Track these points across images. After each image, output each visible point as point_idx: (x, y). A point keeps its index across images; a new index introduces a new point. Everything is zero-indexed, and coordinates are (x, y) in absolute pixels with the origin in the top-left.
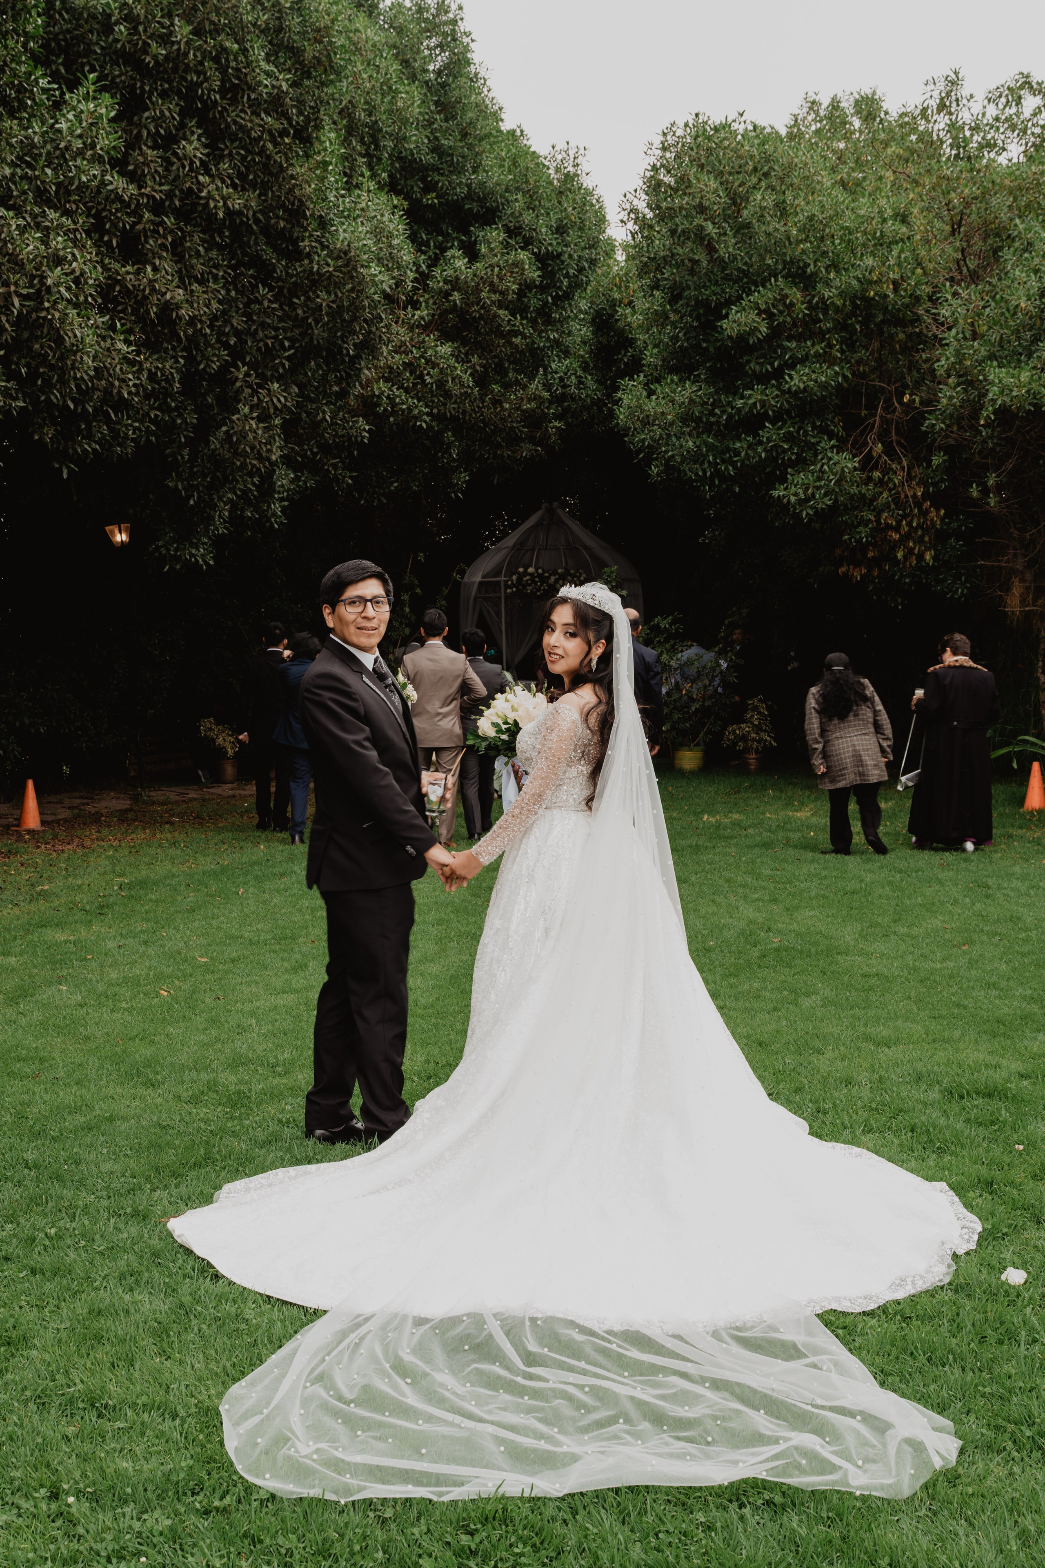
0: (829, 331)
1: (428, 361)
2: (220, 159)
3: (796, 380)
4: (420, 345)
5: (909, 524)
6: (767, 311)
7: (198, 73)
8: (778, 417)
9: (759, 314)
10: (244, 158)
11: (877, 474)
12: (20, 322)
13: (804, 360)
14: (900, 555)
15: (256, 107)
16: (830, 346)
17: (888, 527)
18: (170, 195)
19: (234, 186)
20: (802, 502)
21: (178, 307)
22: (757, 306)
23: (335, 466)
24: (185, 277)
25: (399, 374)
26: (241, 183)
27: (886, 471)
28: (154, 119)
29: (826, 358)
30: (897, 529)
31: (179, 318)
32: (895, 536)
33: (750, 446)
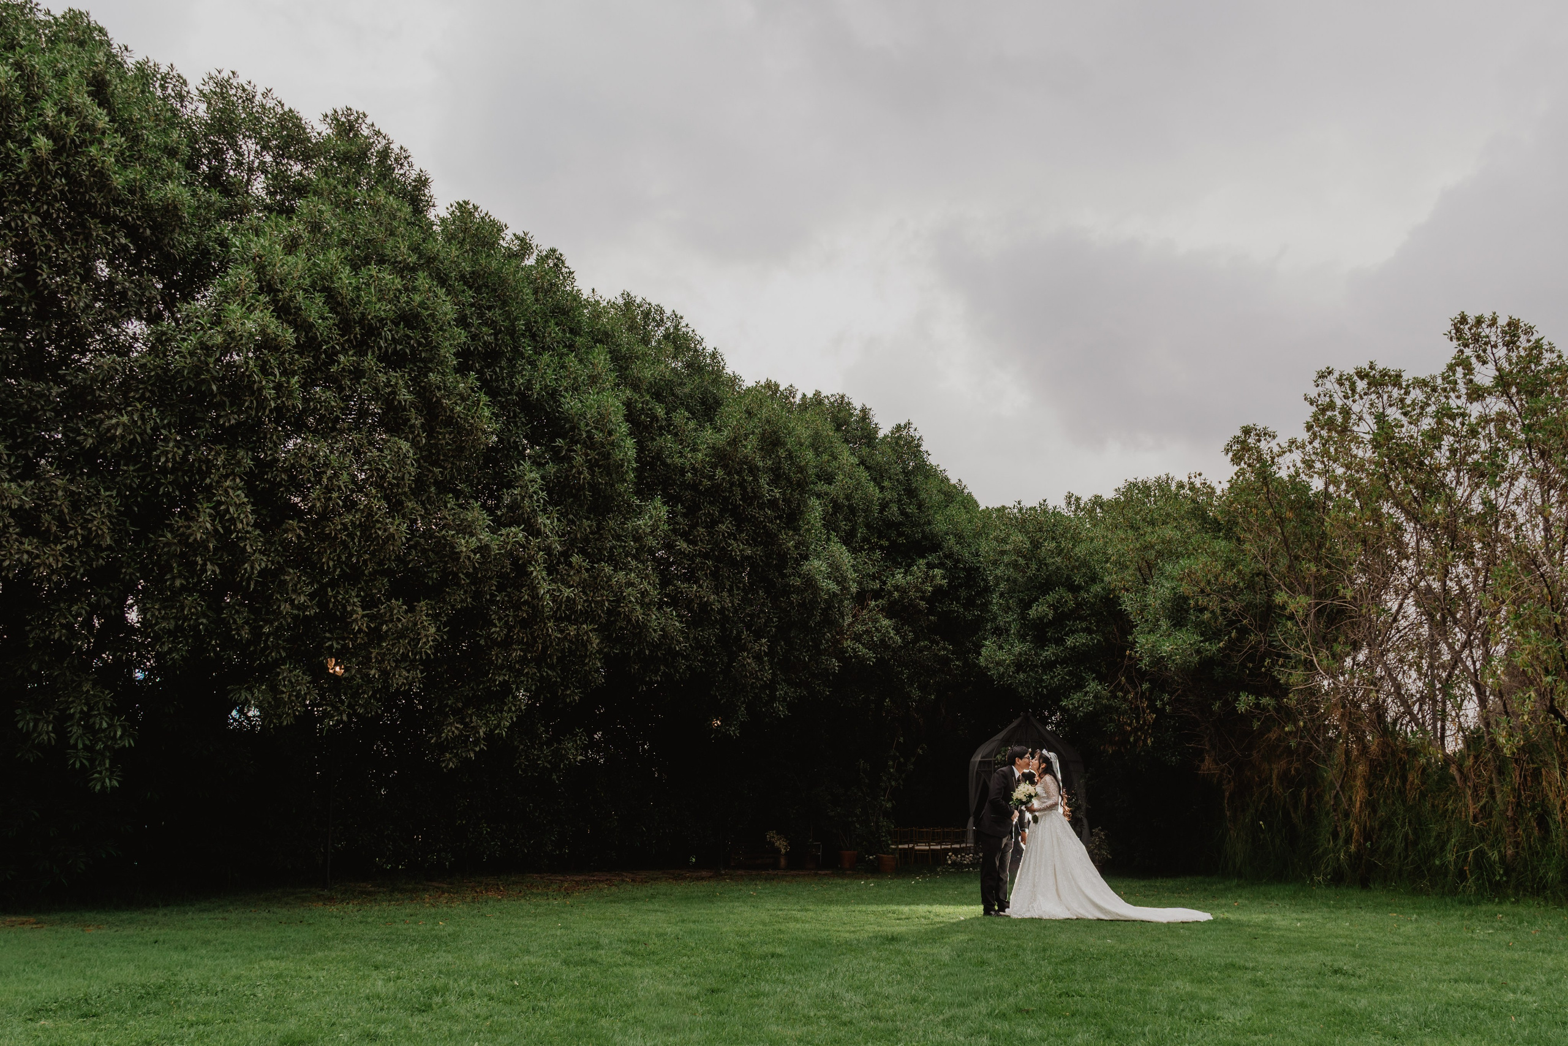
0: (1089, 615)
1: (877, 629)
2: (742, 532)
3: (1069, 642)
4: (876, 621)
5: (1138, 722)
6: (1053, 605)
7: (730, 492)
8: (1064, 662)
9: (1049, 607)
10: (754, 531)
11: (1120, 694)
12: (609, 612)
13: (1077, 631)
14: (1132, 739)
15: (761, 507)
16: (1091, 623)
17: (1126, 723)
18: (712, 550)
19: (750, 545)
20: (1077, 709)
21: (712, 604)
22: (1048, 602)
23: (819, 685)
24: (717, 590)
25: (861, 635)
26: (753, 542)
27: (1127, 692)
28: (704, 514)
29: (1089, 631)
30: (1130, 725)
31: (712, 609)
32: (1129, 728)
33: (1052, 678)
